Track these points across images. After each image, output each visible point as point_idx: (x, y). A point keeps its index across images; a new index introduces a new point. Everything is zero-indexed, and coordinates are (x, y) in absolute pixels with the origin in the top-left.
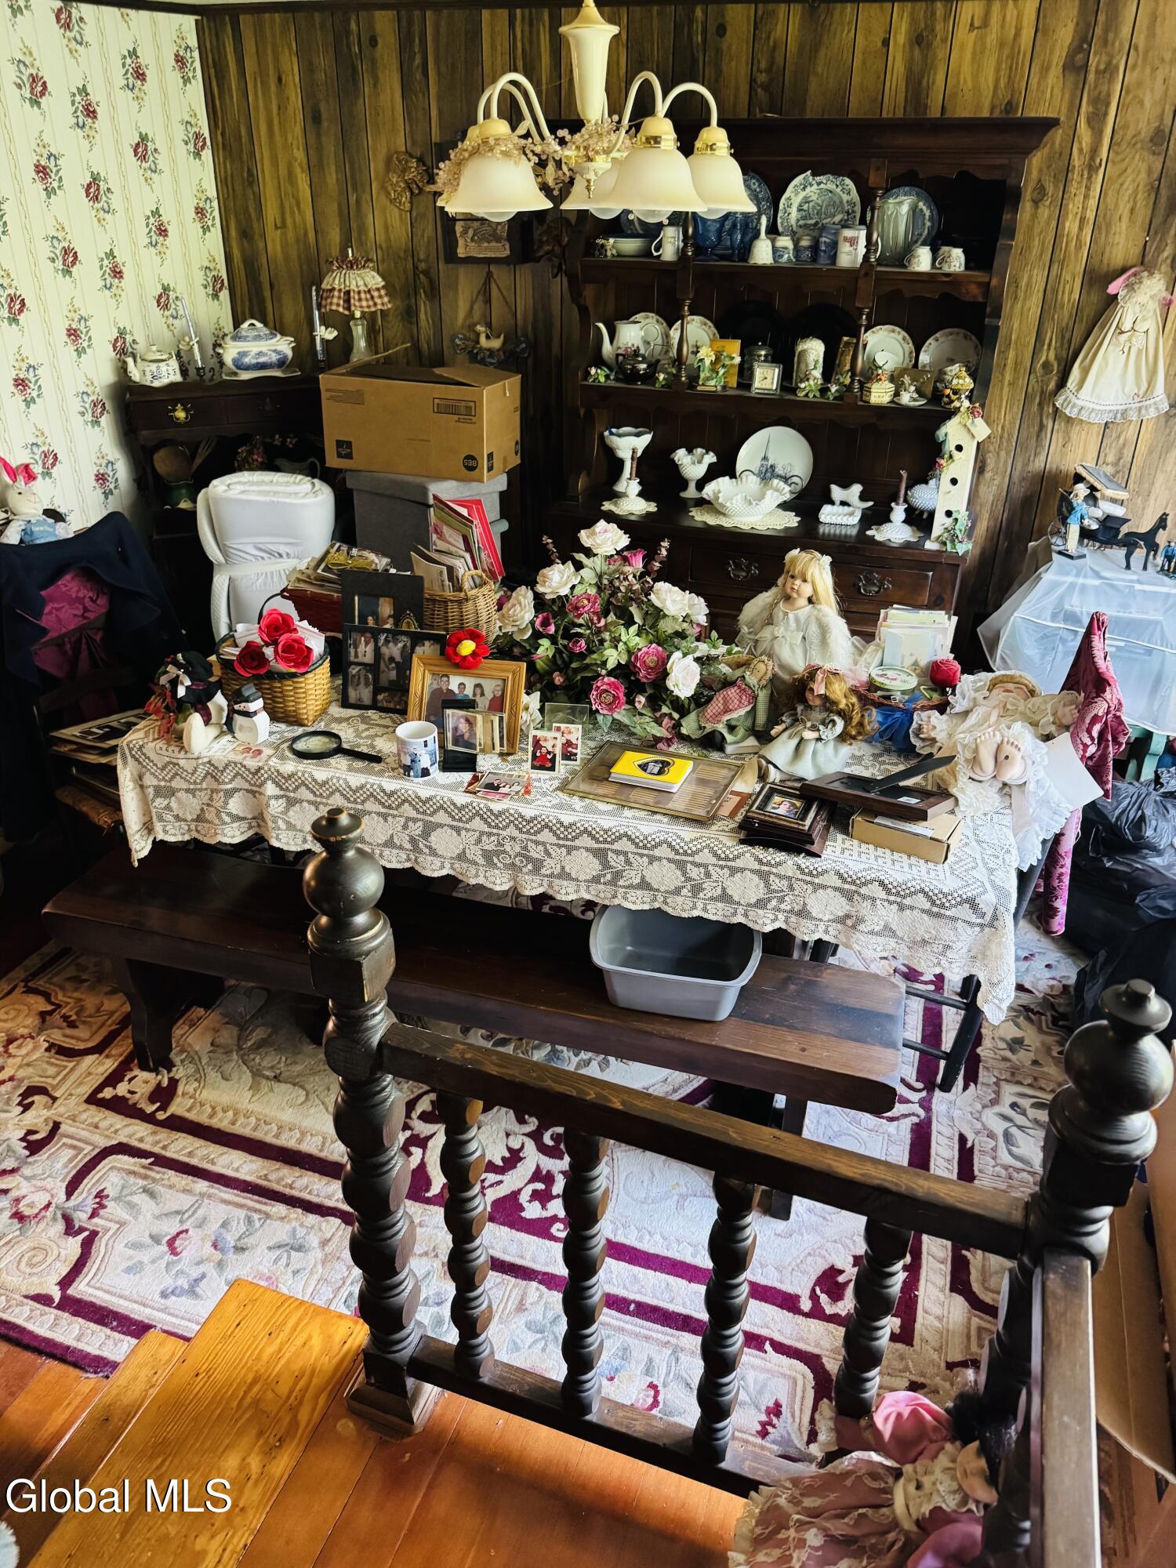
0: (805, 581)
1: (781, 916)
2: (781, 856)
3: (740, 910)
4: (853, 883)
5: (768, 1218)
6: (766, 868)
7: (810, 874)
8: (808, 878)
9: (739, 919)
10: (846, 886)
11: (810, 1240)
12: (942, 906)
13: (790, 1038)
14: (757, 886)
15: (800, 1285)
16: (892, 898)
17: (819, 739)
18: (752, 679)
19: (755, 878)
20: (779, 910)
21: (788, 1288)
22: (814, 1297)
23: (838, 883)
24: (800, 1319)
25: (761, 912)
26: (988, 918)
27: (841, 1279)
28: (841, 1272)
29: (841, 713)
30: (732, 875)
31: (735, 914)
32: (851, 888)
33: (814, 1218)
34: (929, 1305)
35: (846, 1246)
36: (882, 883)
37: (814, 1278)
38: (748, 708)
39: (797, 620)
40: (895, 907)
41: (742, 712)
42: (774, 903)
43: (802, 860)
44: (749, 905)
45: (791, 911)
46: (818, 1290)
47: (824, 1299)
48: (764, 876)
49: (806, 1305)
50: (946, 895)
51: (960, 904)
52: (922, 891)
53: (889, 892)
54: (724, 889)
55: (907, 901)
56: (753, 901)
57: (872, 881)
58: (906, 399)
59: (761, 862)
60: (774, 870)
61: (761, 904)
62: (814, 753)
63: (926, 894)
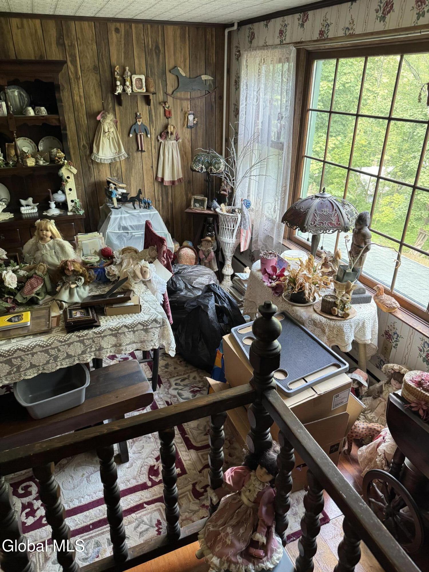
0: (47, 231)
1: (93, 354)
2: (86, 332)
3: (76, 358)
4: (116, 330)
5: (122, 465)
6: (82, 338)
7: (100, 333)
8: (99, 335)
9: (77, 362)
10: (114, 332)
11: (139, 463)
12: (147, 325)
13: (110, 396)
14: (80, 347)
15: (144, 479)
16: (130, 330)
17: (77, 286)
18: (40, 273)
19: (79, 344)
20: (91, 352)
21: (141, 482)
22: (150, 479)
23: (110, 332)
24: (150, 489)
25: (84, 356)
26: (161, 323)
27: (155, 468)
28: (154, 466)
29: (81, 275)
30: (69, 347)
31: (74, 361)
32: (116, 333)
33: (137, 455)
34: (185, 458)
35: (151, 457)
36: (125, 326)
37: (147, 474)
38: (42, 285)
39: (49, 246)
40: (132, 333)
41: (40, 287)
42: (88, 350)
43: (95, 330)
44: (79, 355)
45: (96, 350)
46: (151, 476)
47: (153, 478)
48: (82, 342)
49: (149, 484)
50: (147, 322)
51: (152, 322)
52: (139, 323)
53: (128, 328)
54: (67, 353)
55: (135, 329)
56: (80, 353)
57: (122, 326)
58: (41, 163)
59: (79, 337)
60: (85, 338)
61: (84, 352)
62: (78, 292)
63: (141, 324)
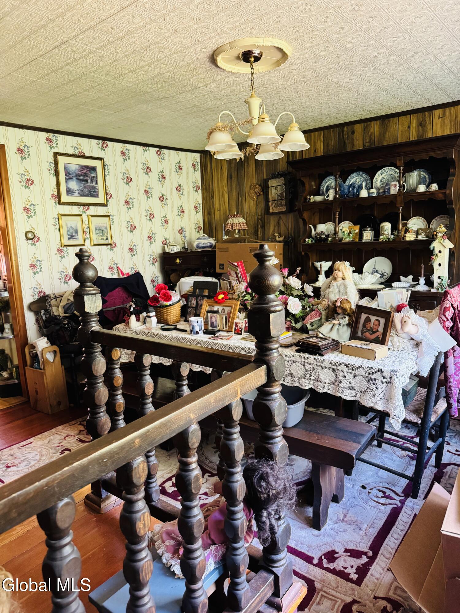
0: (339, 271)
1: (311, 382)
2: (308, 356)
3: (297, 380)
4: (335, 365)
5: (312, 529)
6: (303, 360)
7: (319, 362)
8: (319, 364)
9: (296, 384)
10: (333, 367)
11: (328, 539)
12: (369, 373)
13: (315, 436)
14: (301, 369)
15: (316, 556)
16: (350, 371)
18: (320, 307)
19: (301, 365)
20: (310, 379)
21: (310, 554)
22: (320, 559)
23: (330, 366)
24: (311, 566)
25: (303, 380)
26: (388, 378)
27: (336, 556)
28: (337, 553)
30: (292, 364)
31: (295, 382)
32: (335, 368)
33: (332, 532)
34: (374, 573)
35: (343, 544)
36: (346, 364)
37: (323, 553)
38: (319, 318)
39: (337, 286)
40: (352, 375)
41: (316, 319)
42: (308, 376)
43: (317, 357)
44: (299, 377)
45: (314, 380)
46: (323, 557)
47: (325, 561)
48: (303, 364)
49: (315, 561)
50: (370, 368)
51: (376, 372)
52: (361, 367)
53: (349, 368)
54: (290, 371)
55: (356, 372)
56: (300, 375)
57: (342, 364)
58: (420, 237)
59: (301, 357)
60: (306, 361)
61: (303, 376)
63: (363, 368)
